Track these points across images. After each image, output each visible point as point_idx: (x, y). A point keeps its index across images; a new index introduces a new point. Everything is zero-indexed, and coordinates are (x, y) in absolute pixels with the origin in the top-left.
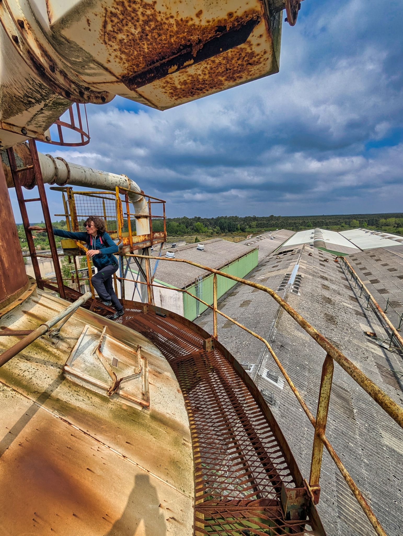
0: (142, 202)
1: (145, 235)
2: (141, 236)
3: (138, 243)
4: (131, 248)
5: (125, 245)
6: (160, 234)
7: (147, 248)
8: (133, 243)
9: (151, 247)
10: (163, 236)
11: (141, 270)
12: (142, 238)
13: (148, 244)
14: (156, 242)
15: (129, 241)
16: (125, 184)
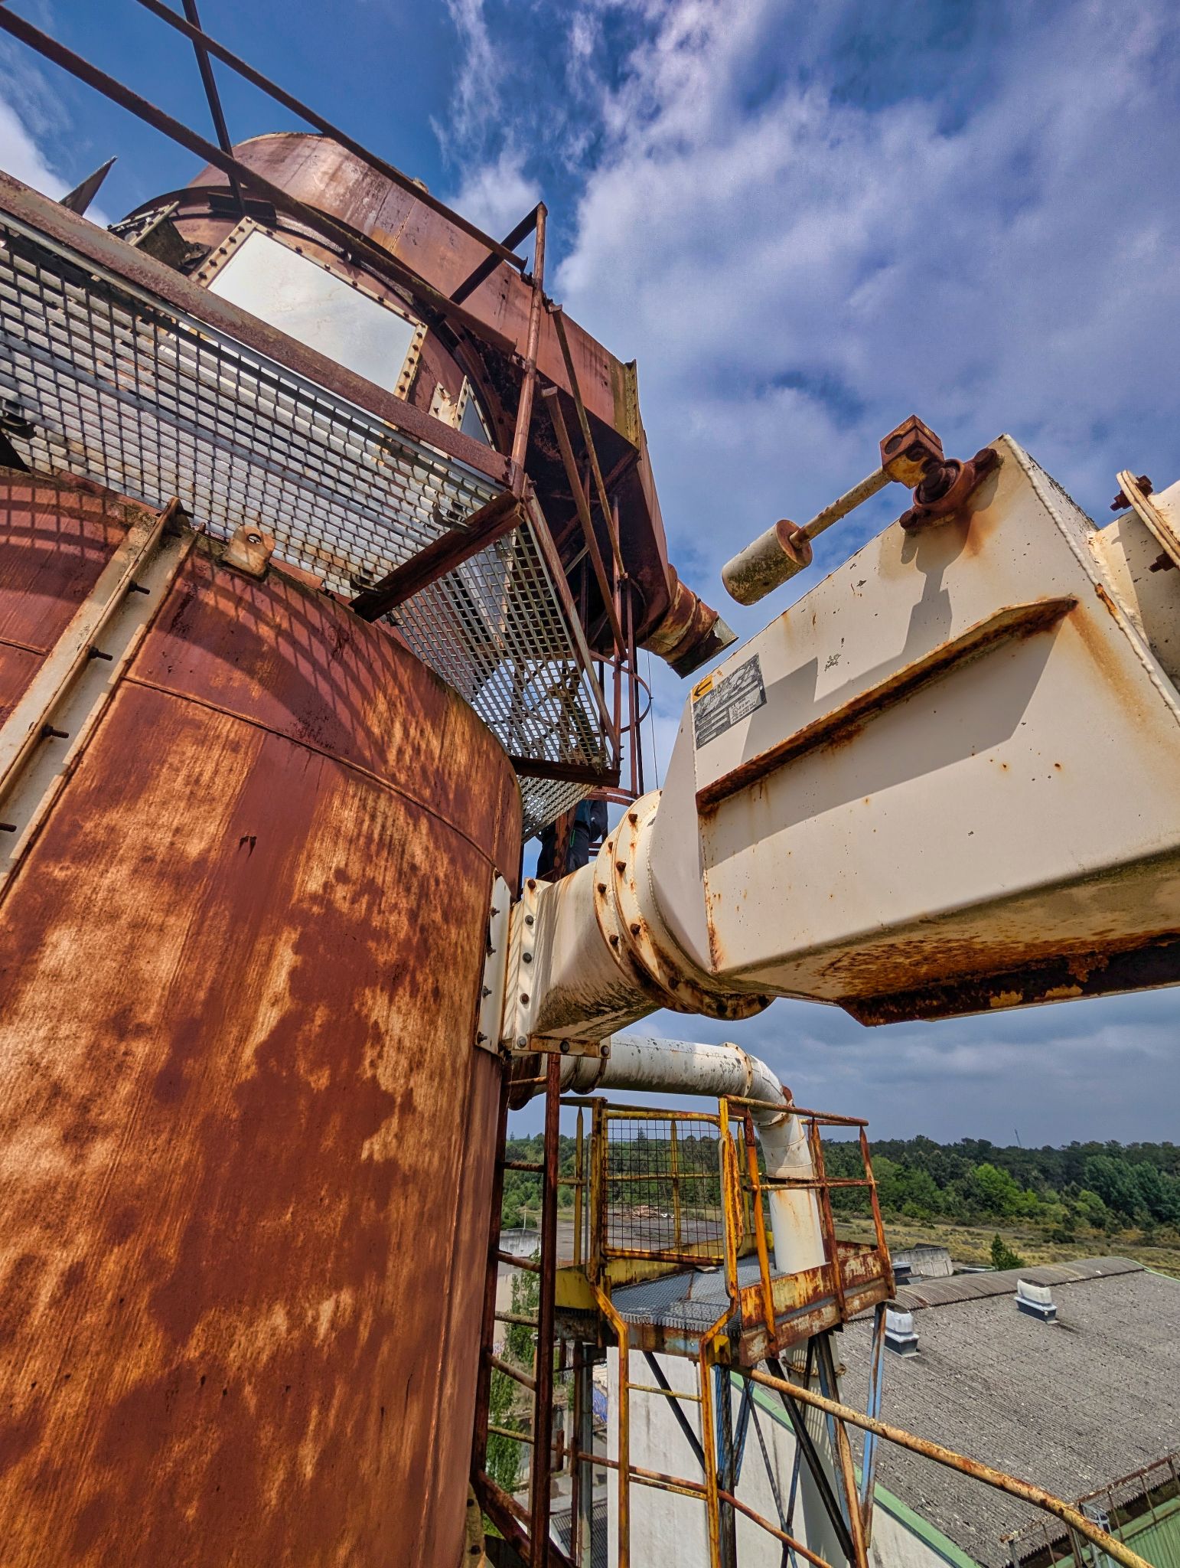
0: (786, 1125)
1: (814, 1271)
2: (801, 1278)
3: (791, 1310)
4: (771, 1339)
5: (751, 1325)
6: (865, 1263)
7: (826, 1333)
8: (777, 1316)
9: (839, 1327)
10: (877, 1269)
11: (806, 1446)
12: (803, 1289)
13: (829, 1313)
14: (856, 1303)
15: (762, 1306)
16: (736, 1073)
